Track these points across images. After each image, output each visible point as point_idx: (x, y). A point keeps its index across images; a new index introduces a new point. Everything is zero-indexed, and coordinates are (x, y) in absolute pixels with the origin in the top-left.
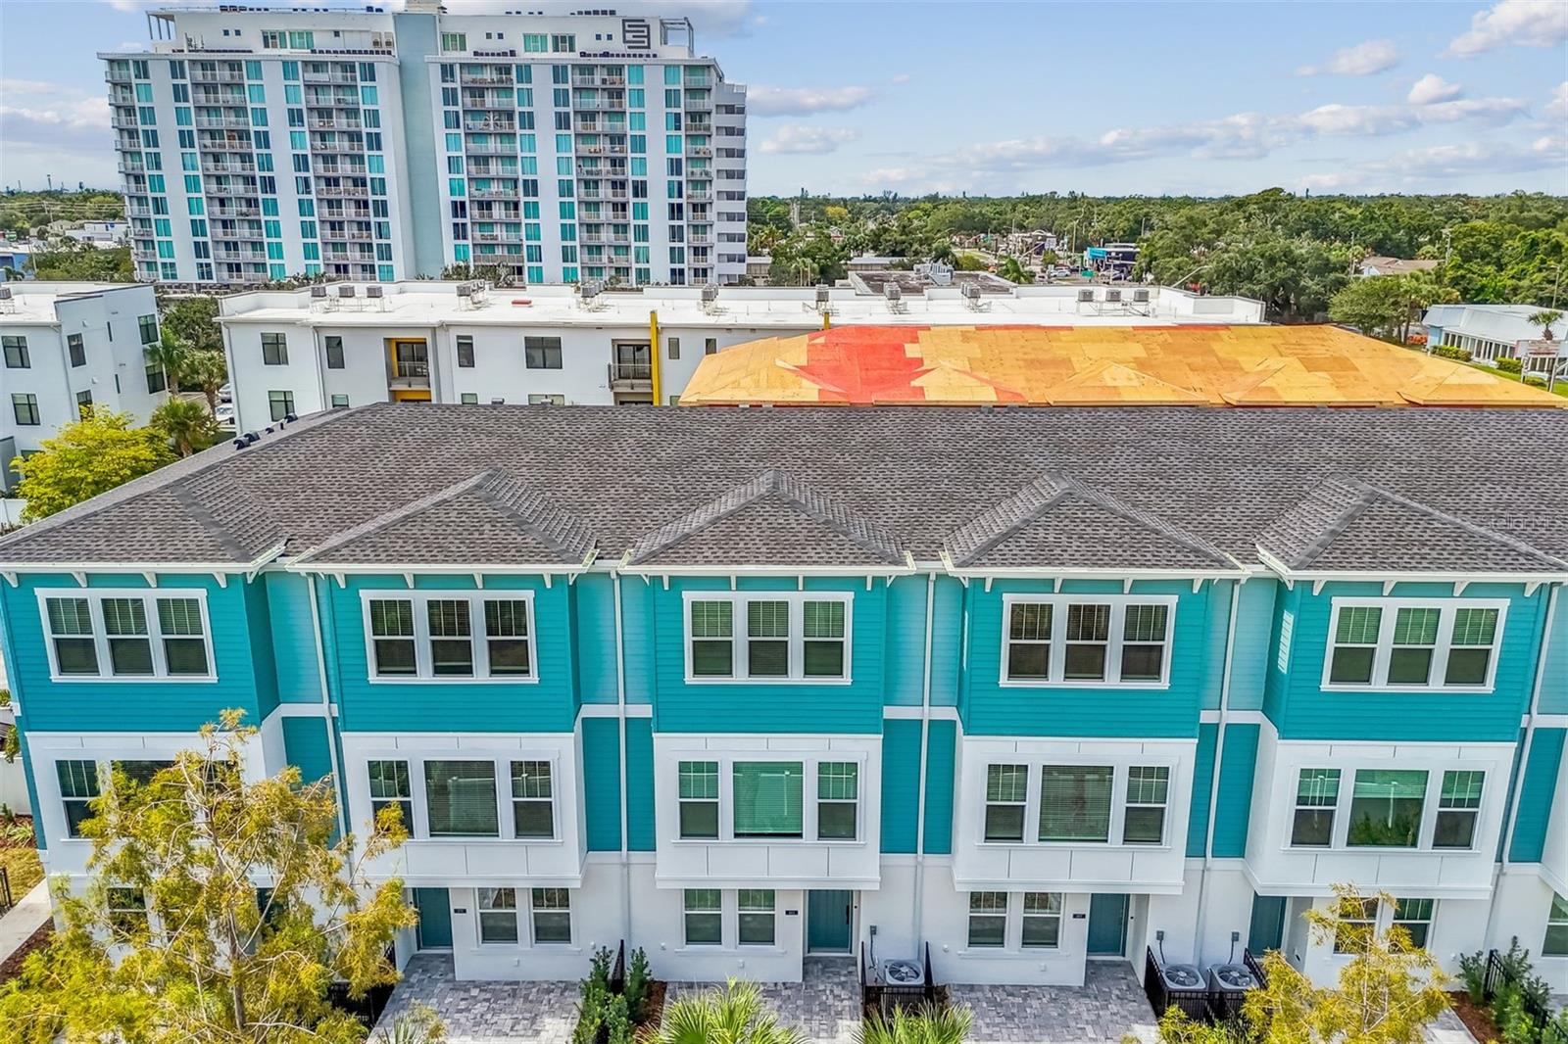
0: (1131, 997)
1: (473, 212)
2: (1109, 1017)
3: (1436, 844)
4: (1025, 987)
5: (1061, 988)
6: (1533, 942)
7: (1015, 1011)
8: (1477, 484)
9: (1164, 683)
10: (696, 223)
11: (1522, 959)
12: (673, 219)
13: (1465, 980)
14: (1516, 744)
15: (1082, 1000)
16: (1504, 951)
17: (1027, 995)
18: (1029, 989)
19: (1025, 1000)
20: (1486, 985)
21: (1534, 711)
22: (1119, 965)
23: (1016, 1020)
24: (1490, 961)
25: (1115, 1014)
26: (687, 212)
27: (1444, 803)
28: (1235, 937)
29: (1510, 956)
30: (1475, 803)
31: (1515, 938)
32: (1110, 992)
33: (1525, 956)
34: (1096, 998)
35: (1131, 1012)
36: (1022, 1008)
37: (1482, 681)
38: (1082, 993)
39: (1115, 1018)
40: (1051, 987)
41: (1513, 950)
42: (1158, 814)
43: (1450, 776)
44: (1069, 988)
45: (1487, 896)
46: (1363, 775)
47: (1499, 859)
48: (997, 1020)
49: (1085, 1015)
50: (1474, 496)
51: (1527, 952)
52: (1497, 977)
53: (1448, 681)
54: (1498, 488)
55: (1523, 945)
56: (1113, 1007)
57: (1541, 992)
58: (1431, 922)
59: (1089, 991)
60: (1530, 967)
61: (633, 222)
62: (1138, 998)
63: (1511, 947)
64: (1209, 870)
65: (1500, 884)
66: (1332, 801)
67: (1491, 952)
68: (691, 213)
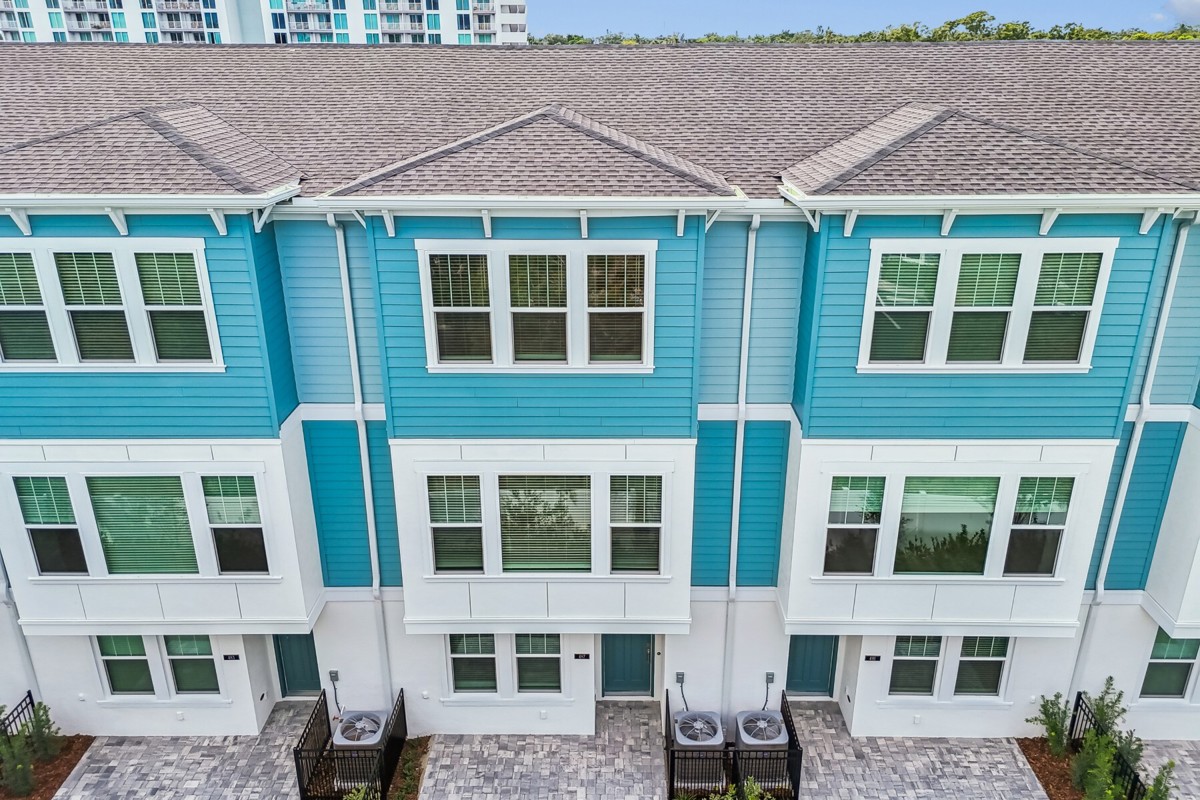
0: (645, 748)
1: (291, 25)
2: (610, 776)
3: (1009, 568)
4: (523, 737)
5: (566, 739)
6: (1130, 681)
7: (499, 769)
8: (1093, 111)
9: (647, 365)
10: (481, 31)
11: (1114, 704)
12: (462, 28)
13: (1045, 727)
14: (1117, 442)
15: (586, 754)
16: (1094, 693)
17: (523, 748)
18: (528, 741)
19: (517, 754)
20: (1070, 734)
21: (1146, 399)
22: (645, 707)
23: (496, 781)
24: (1077, 705)
25: (619, 772)
26: (474, 23)
27: (1019, 518)
28: (770, 678)
29: (1102, 699)
30: (1061, 518)
31: (1111, 678)
32: (623, 743)
33: (1118, 700)
34: (603, 750)
35: (638, 768)
36: (509, 764)
37: (1074, 356)
38: (590, 744)
39: (618, 776)
40: (555, 736)
41: (1107, 693)
42: (652, 535)
43: (1027, 483)
44: (575, 739)
45: (1073, 634)
46: (913, 484)
47: (1092, 585)
48: (474, 782)
49: (583, 775)
50: (1086, 123)
51: (1120, 695)
52: (1083, 724)
53: (1028, 357)
54: (1119, 115)
55: (1117, 686)
56: (619, 763)
57: (1134, 747)
58: (1006, 659)
59: (599, 742)
60: (1124, 710)
61: (428, 32)
62: (654, 750)
63: (1104, 688)
64: (733, 601)
65: (1092, 616)
66: (876, 517)
67: (1079, 695)
68: (477, 24)
